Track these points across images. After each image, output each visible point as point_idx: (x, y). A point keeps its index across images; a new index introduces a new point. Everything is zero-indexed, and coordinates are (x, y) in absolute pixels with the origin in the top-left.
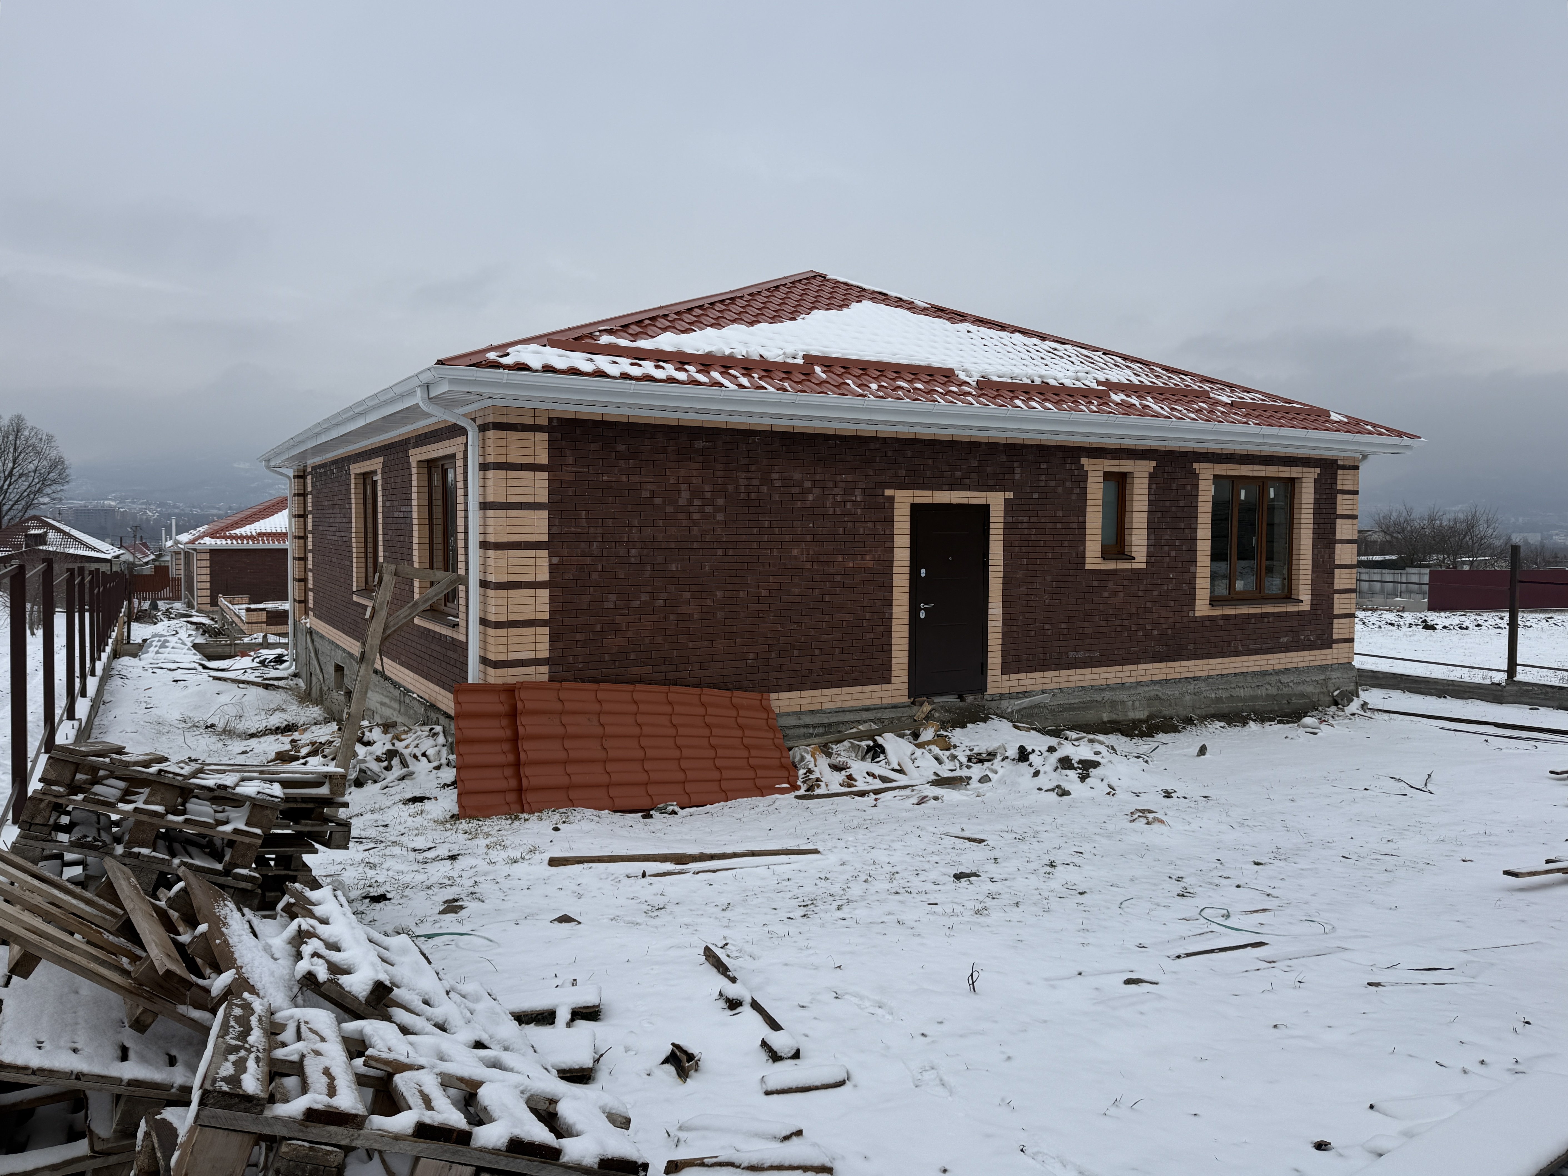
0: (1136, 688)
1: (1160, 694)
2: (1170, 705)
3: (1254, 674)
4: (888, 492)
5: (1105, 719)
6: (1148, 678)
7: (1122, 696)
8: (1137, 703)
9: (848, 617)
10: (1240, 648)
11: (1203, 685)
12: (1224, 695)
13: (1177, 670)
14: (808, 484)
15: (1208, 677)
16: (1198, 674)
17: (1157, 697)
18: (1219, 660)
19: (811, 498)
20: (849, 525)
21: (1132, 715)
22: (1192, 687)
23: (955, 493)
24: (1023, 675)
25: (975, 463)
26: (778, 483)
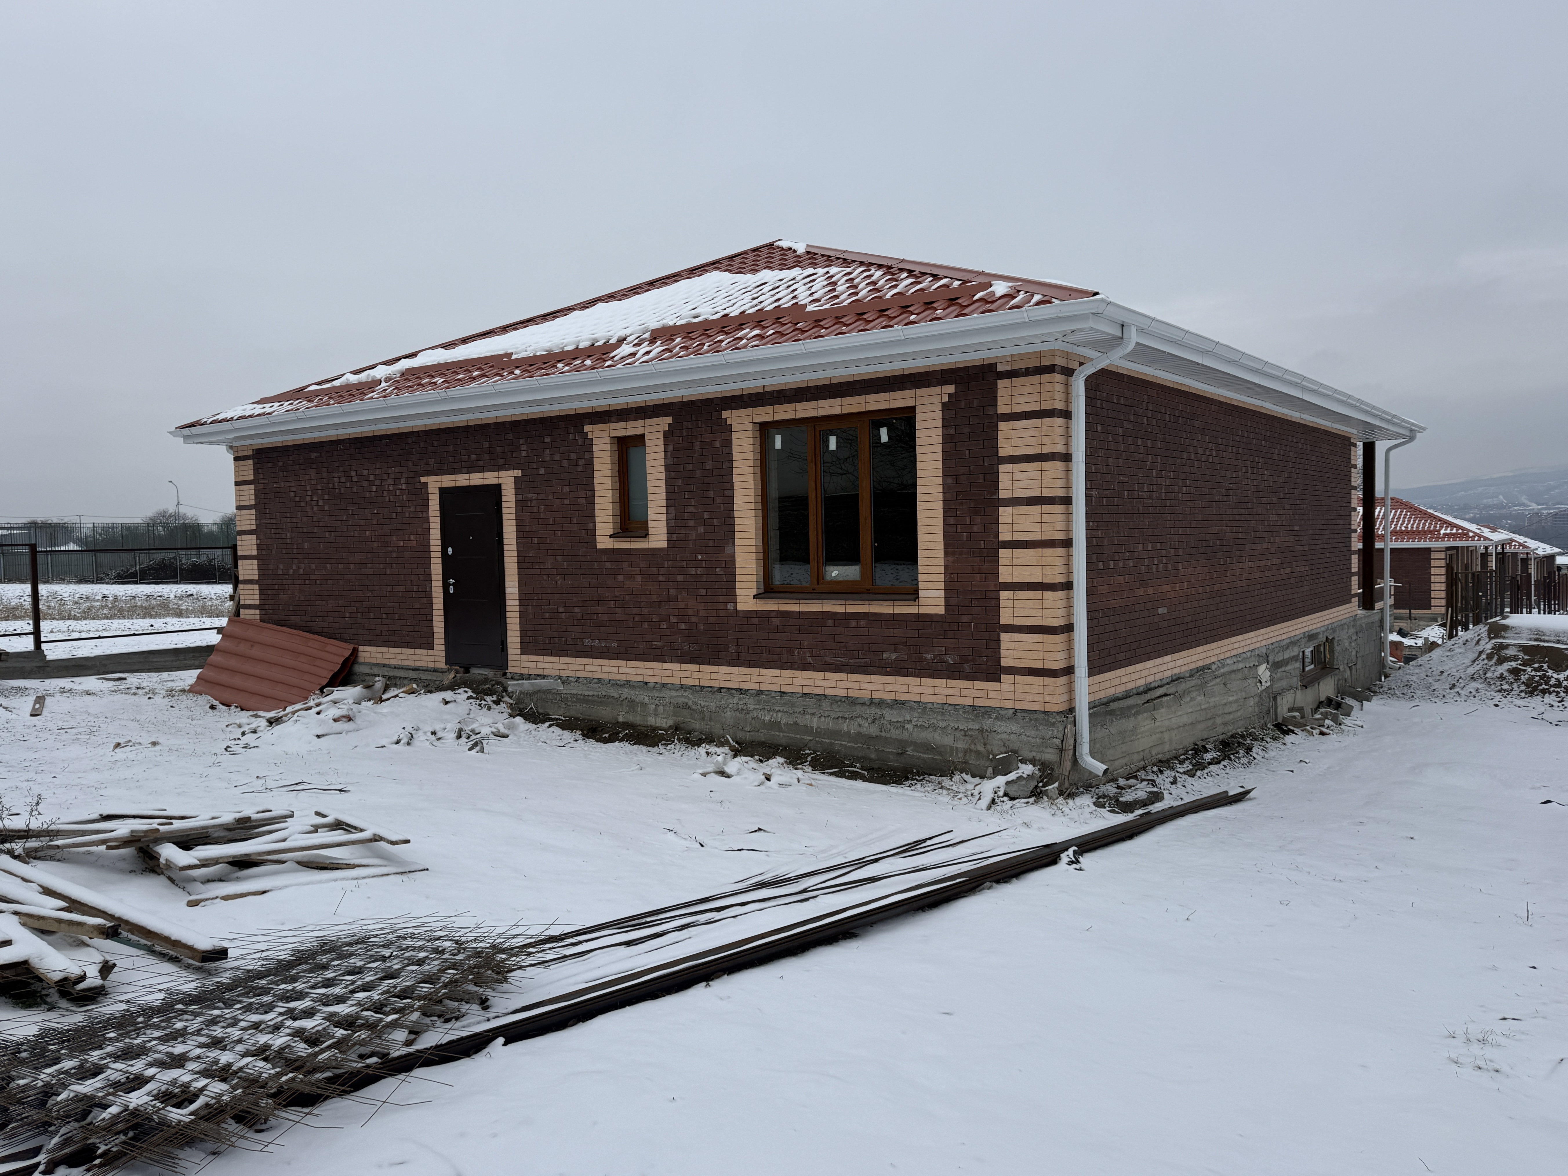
0: (660, 690)
1: (690, 703)
2: (703, 719)
3: (836, 700)
4: (423, 479)
5: (621, 719)
6: (676, 681)
7: (643, 697)
8: (661, 708)
9: (402, 588)
10: (810, 660)
11: (751, 701)
12: (784, 719)
13: (713, 676)
14: (372, 477)
15: (760, 692)
16: (744, 686)
17: (687, 706)
18: (776, 672)
19: (374, 489)
20: (399, 509)
21: (652, 721)
22: (735, 701)
23: (473, 476)
24: (540, 658)
25: (486, 445)
26: (355, 479)
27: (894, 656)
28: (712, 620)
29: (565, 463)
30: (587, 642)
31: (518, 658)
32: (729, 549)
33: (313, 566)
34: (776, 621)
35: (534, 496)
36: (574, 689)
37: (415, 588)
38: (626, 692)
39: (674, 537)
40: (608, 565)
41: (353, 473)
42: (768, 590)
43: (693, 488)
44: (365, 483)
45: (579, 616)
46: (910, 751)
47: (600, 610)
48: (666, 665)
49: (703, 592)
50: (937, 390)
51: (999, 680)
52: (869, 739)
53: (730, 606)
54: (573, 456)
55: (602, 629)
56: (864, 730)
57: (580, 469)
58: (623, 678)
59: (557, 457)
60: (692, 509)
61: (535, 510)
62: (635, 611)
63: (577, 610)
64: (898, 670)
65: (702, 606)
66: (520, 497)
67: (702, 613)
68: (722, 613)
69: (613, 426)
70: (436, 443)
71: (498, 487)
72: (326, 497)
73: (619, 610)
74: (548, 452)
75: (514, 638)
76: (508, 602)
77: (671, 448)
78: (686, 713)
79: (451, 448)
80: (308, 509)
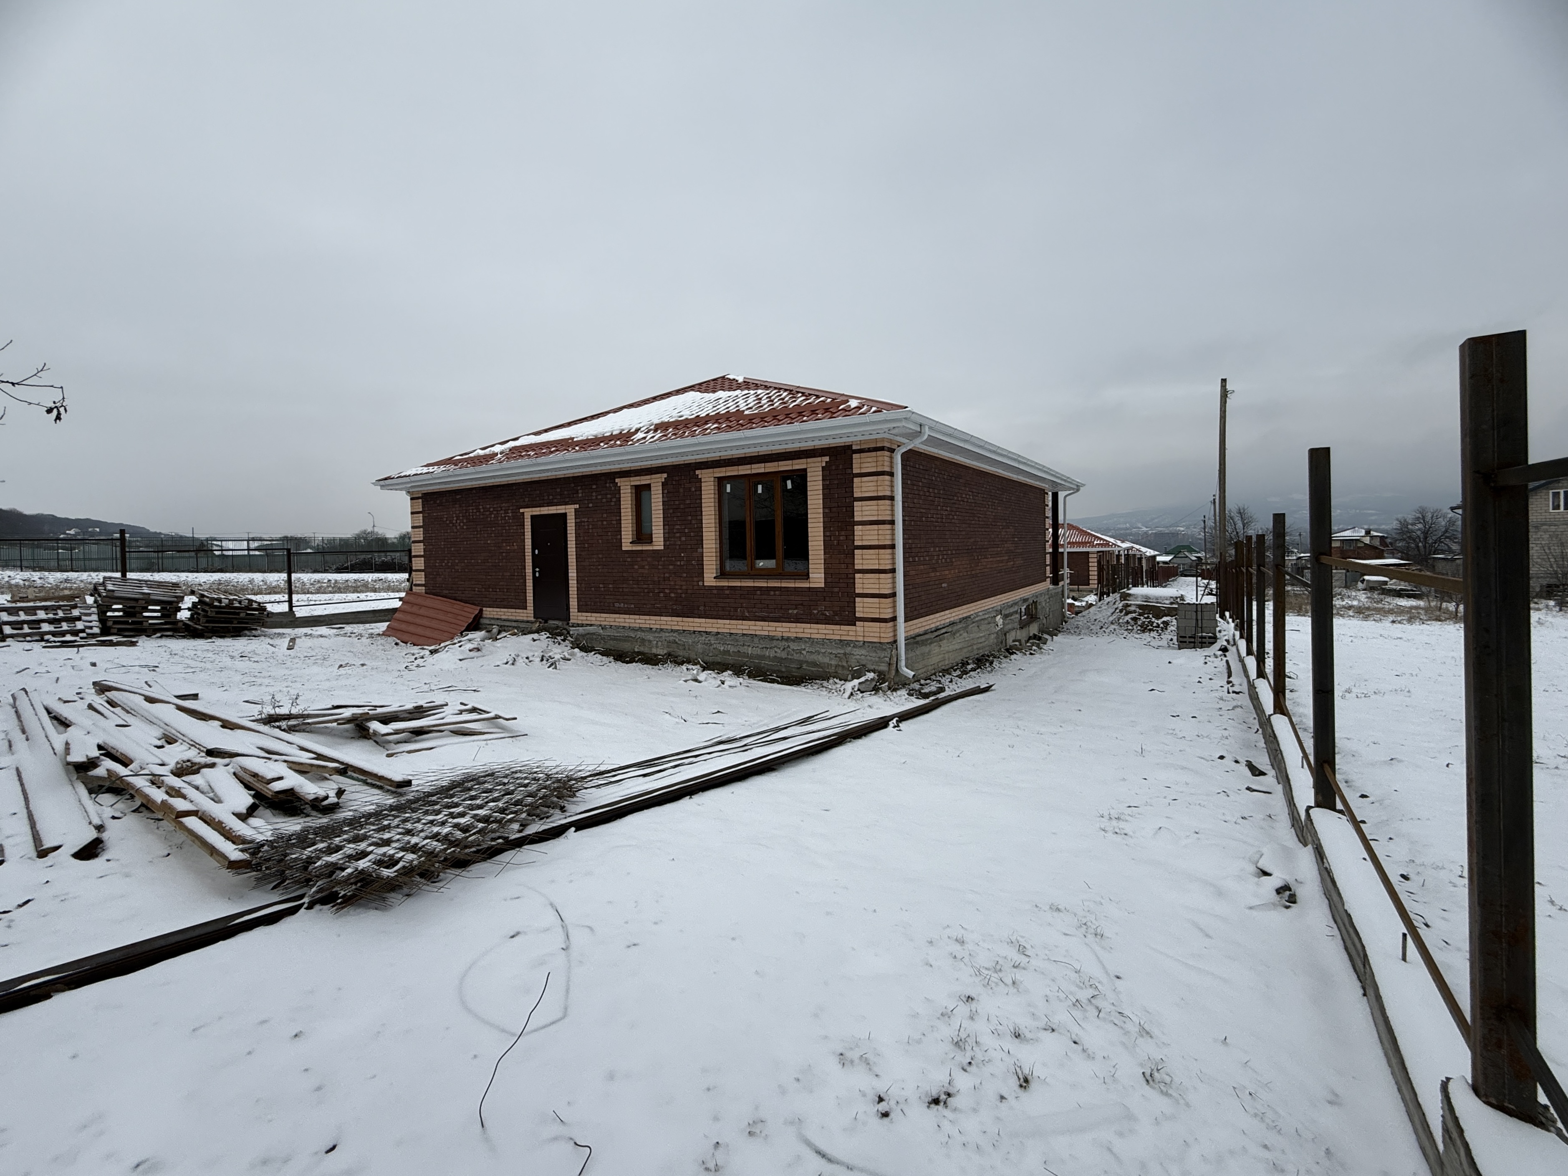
0: (659, 633)
1: (677, 640)
2: (685, 649)
3: (762, 638)
4: (522, 510)
5: (636, 650)
6: (669, 627)
7: (650, 637)
8: (660, 643)
9: (509, 574)
10: (747, 614)
11: (712, 639)
12: (732, 649)
13: (691, 624)
14: (492, 510)
15: (718, 633)
16: (708, 630)
17: (675, 642)
18: (728, 621)
19: (493, 516)
21: (654, 651)
22: (703, 638)
23: (550, 508)
24: (589, 614)
25: (558, 490)
26: (482, 510)
27: (795, 612)
28: (689, 591)
29: (604, 500)
30: (617, 605)
31: (576, 614)
32: (700, 550)
33: (457, 561)
34: (727, 592)
35: (586, 520)
36: (609, 633)
37: (516, 574)
38: (639, 634)
39: (668, 543)
40: (629, 560)
41: (481, 507)
42: (723, 574)
43: (679, 514)
44: (488, 513)
45: (612, 590)
46: (804, 666)
47: (624, 586)
48: (662, 618)
49: (685, 575)
50: (819, 459)
51: (855, 625)
52: (780, 660)
53: (701, 583)
54: (609, 496)
55: (625, 597)
56: (778, 655)
57: (613, 504)
58: (638, 626)
59: (599, 497)
60: (678, 527)
61: (586, 527)
62: (645, 586)
63: (611, 586)
64: (797, 620)
65: (684, 583)
66: (578, 520)
67: (684, 587)
68: (696, 587)
69: (632, 479)
70: (529, 489)
71: (565, 515)
72: (465, 521)
73: (635, 586)
74: (594, 494)
75: (573, 603)
76: (570, 582)
77: (666, 491)
78: (675, 645)
79: (538, 492)
80: (454, 527)
